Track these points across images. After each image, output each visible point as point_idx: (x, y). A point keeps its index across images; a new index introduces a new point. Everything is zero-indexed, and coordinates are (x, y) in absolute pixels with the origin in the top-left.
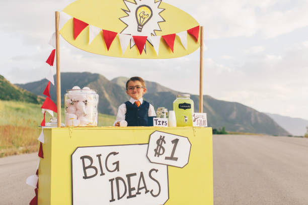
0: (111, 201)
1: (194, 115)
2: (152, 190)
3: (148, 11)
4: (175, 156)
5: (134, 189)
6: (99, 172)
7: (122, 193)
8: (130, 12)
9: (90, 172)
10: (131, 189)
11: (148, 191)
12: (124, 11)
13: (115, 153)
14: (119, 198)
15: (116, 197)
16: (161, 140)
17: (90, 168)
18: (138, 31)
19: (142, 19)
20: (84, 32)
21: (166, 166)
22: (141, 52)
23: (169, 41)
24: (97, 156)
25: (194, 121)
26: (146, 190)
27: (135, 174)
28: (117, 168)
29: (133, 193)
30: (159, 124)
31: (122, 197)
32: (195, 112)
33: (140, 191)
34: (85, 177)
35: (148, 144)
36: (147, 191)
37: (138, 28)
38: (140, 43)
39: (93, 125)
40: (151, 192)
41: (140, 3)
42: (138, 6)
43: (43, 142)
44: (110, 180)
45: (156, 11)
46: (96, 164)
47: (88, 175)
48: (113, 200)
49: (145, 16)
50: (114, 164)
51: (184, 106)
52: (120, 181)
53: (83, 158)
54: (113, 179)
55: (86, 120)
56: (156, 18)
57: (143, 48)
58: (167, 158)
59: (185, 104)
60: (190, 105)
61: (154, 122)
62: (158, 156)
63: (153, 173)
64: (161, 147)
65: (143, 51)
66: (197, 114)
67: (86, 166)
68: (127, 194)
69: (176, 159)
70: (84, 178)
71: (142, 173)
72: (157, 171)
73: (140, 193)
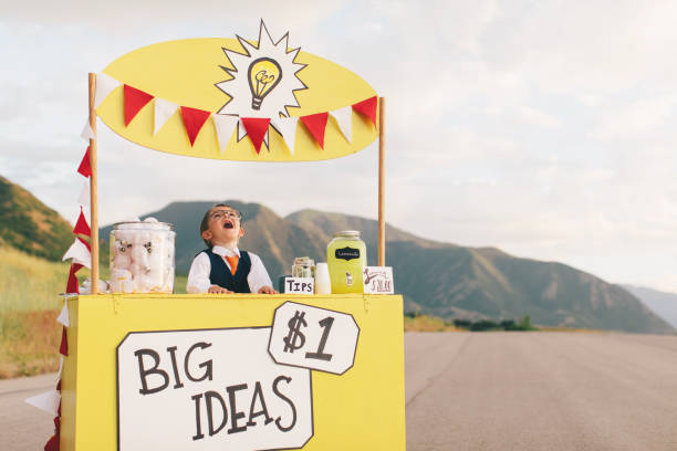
0: (195, 438)
1: (366, 272)
2: (279, 419)
3: (272, 70)
4: (325, 351)
5: (242, 415)
6: (173, 382)
7: (217, 421)
8: (236, 71)
9: (154, 381)
10: (236, 416)
11: (272, 420)
12: (226, 69)
13: (204, 345)
14: (212, 433)
15: (205, 430)
16: (297, 321)
17: (154, 373)
18: (254, 107)
19: (261, 85)
20: (145, 111)
21: (307, 371)
22: (258, 149)
23: (315, 126)
24: (169, 349)
25: (367, 283)
26: (267, 416)
27: (244, 387)
28: (209, 374)
29: (241, 423)
30: (297, 290)
31: (217, 431)
32: (369, 264)
33: (254, 420)
34: (145, 391)
35: (272, 327)
36: (268, 420)
37: (254, 102)
38: (256, 131)
39: (162, 291)
40: (277, 422)
41: (256, 55)
42: (252, 59)
44: (194, 398)
45: (289, 69)
46: (166, 365)
47: (150, 387)
48: (199, 436)
49: (268, 80)
50: (201, 366)
51: (347, 254)
52: (214, 401)
53: (139, 353)
54: (201, 396)
55: (149, 281)
56: (290, 81)
57: (262, 139)
58: (309, 355)
59: (348, 250)
60: (357, 251)
61: (287, 285)
62: (292, 351)
63: (282, 385)
64: (298, 333)
65: (263, 145)
66: (372, 269)
67: (146, 369)
68: (229, 426)
69: (328, 357)
70: (141, 392)
71: (258, 384)
72: (289, 380)
73: (254, 424)
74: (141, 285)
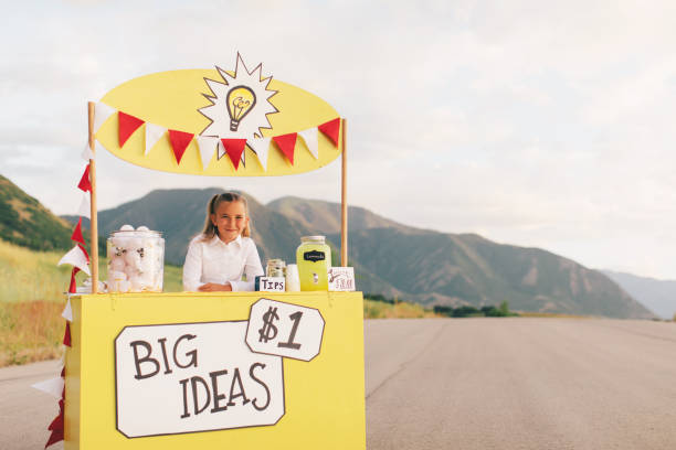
0: (182, 417)
1: (331, 271)
2: (255, 400)
3: (248, 96)
4: (295, 341)
5: (223, 397)
6: (163, 368)
7: (201, 404)
8: (216, 98)
9: (147, 368)
10: (218, 398)
11: (249, 401)
12: (207, 96)
13: (190, 337)
14: (197, 412)
15: (191, 409)
16: (271, 314)
17: (147, 361)
18: (232, 129)
19: (238, 110)
20: (137, 134)
21: (280, 359)
22: (236, 165)
23: (285, 146)
24: (159, 341)
25: (331, 281)
26: (245, 398)
27: (225, 372)
28: (194, 362)
29: (222, 403)
30: (270, 288)
31: (202, 410)
32: (333, 265)
33: (233, 401)
34: (139, 377)
35: (248, 320)
36: (246, 401)
37: (232, 125)
38: (234, 151)
39: (153, 290)
40: (254, 403)
41: (233, 83)
42: (231, 87)
43: (70, 320)
44: (181, 382)
45: (262, 95)
46: (157, 354)
47: (143, 373)
48: (186, 415)
49: (244, 105)
50: (187, 354)
51: (314, 256)
52: (199, 384)
53: (134, 344)
54: (187, 380)
55: (141, 282)
56: (263, 106)
57: (239, 158)
58: (281, 345)
59: (314, 253)
60: (323, 254)
61: (262, 284)
62: (266, 341)
63: (257, 370)
64: (271, 326)
65: (240, 163)
66: (336, 270)
67: (140, 357)
68: (212, 406)
69: (298, 347)
70: (136, 377)
71: (237, 370)
72: (263, 366)
73: (233, 404)
74: (134, 286)
